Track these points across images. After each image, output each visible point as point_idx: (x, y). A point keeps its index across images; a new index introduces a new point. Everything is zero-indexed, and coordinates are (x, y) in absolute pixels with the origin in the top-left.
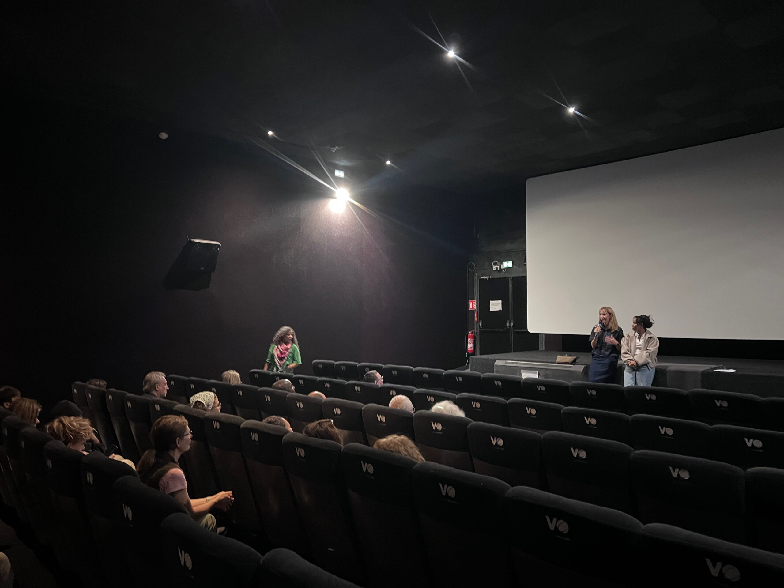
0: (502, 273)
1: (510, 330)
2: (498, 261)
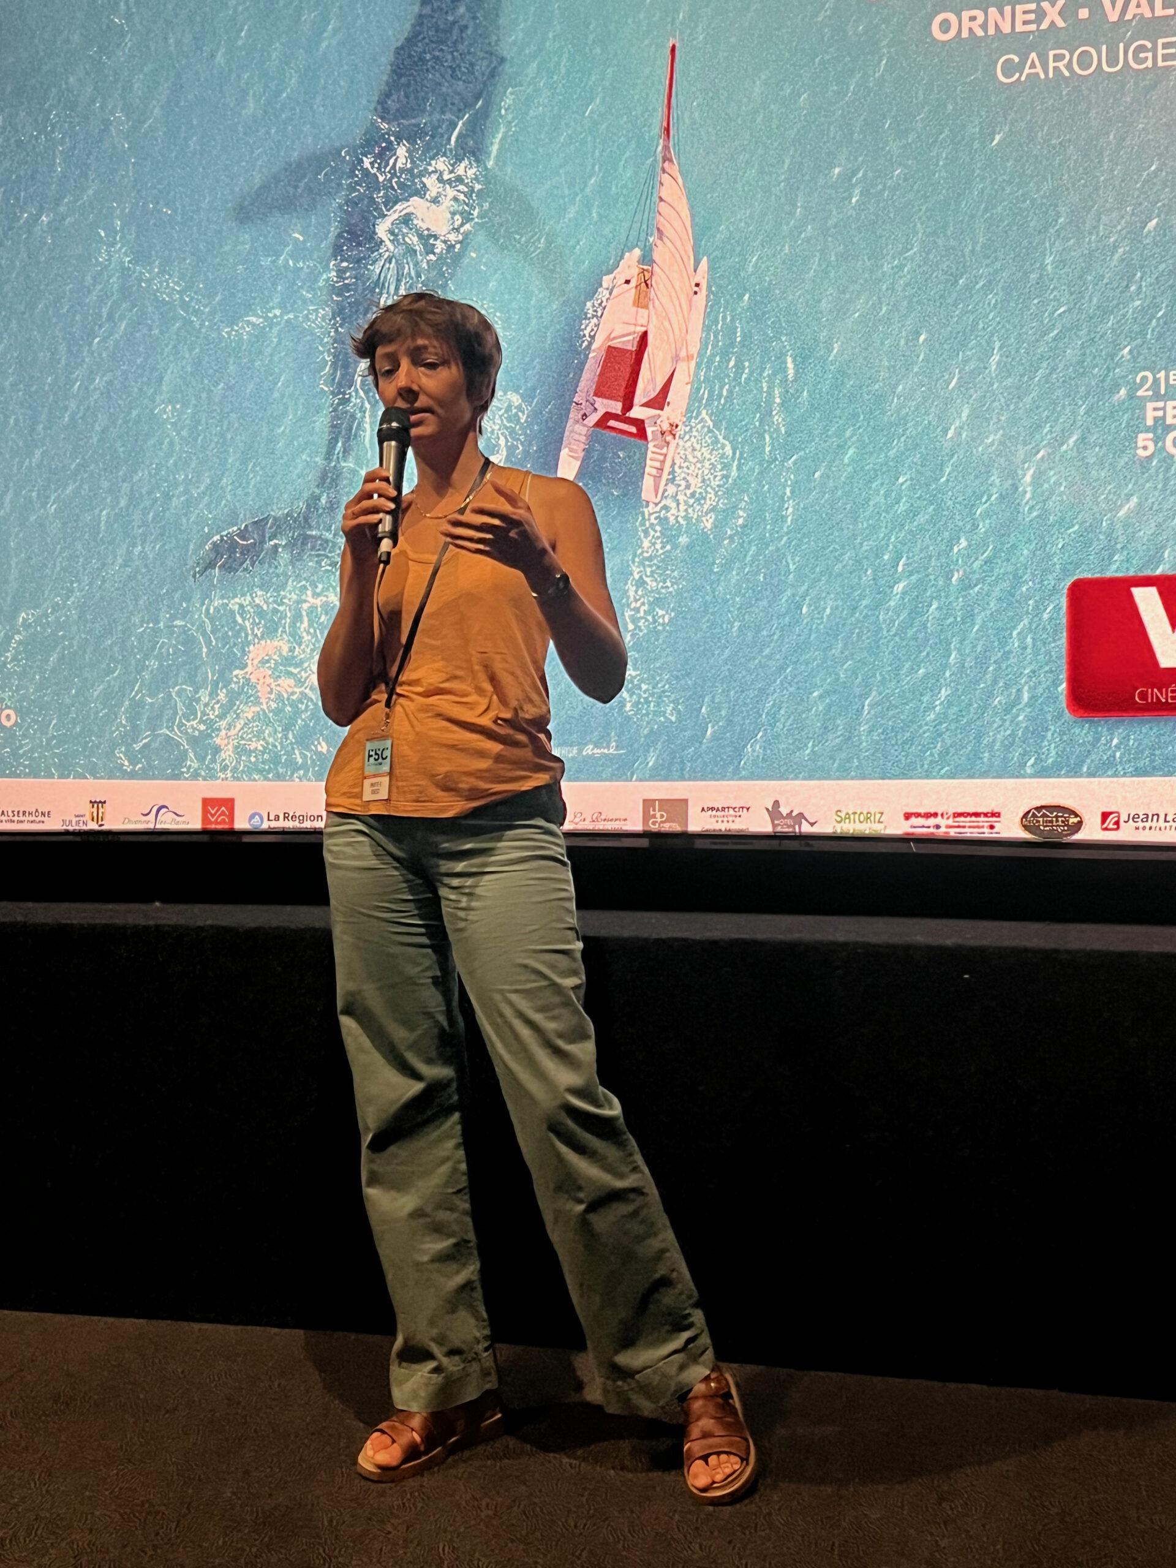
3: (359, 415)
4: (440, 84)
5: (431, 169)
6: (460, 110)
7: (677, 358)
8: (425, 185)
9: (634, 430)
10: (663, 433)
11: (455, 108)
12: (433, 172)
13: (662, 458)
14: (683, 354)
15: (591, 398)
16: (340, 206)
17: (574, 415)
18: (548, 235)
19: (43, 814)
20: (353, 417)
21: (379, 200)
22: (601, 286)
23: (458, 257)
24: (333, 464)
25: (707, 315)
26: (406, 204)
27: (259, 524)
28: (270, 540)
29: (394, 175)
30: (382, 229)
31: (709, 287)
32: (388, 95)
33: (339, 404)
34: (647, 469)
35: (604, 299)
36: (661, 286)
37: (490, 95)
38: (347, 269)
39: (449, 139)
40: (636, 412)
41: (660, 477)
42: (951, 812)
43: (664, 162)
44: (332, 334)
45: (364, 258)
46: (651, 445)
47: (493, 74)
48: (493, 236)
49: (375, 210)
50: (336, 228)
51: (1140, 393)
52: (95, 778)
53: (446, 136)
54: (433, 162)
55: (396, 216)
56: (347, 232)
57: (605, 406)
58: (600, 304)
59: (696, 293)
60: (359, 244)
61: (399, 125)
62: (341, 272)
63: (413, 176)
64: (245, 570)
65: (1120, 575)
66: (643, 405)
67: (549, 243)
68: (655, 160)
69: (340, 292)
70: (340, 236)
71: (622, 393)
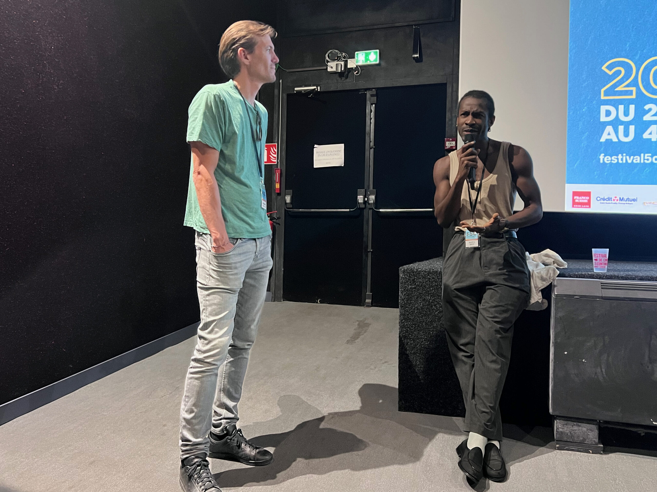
0: (348, 80)
1: (365, 212)
2: (341, 52)
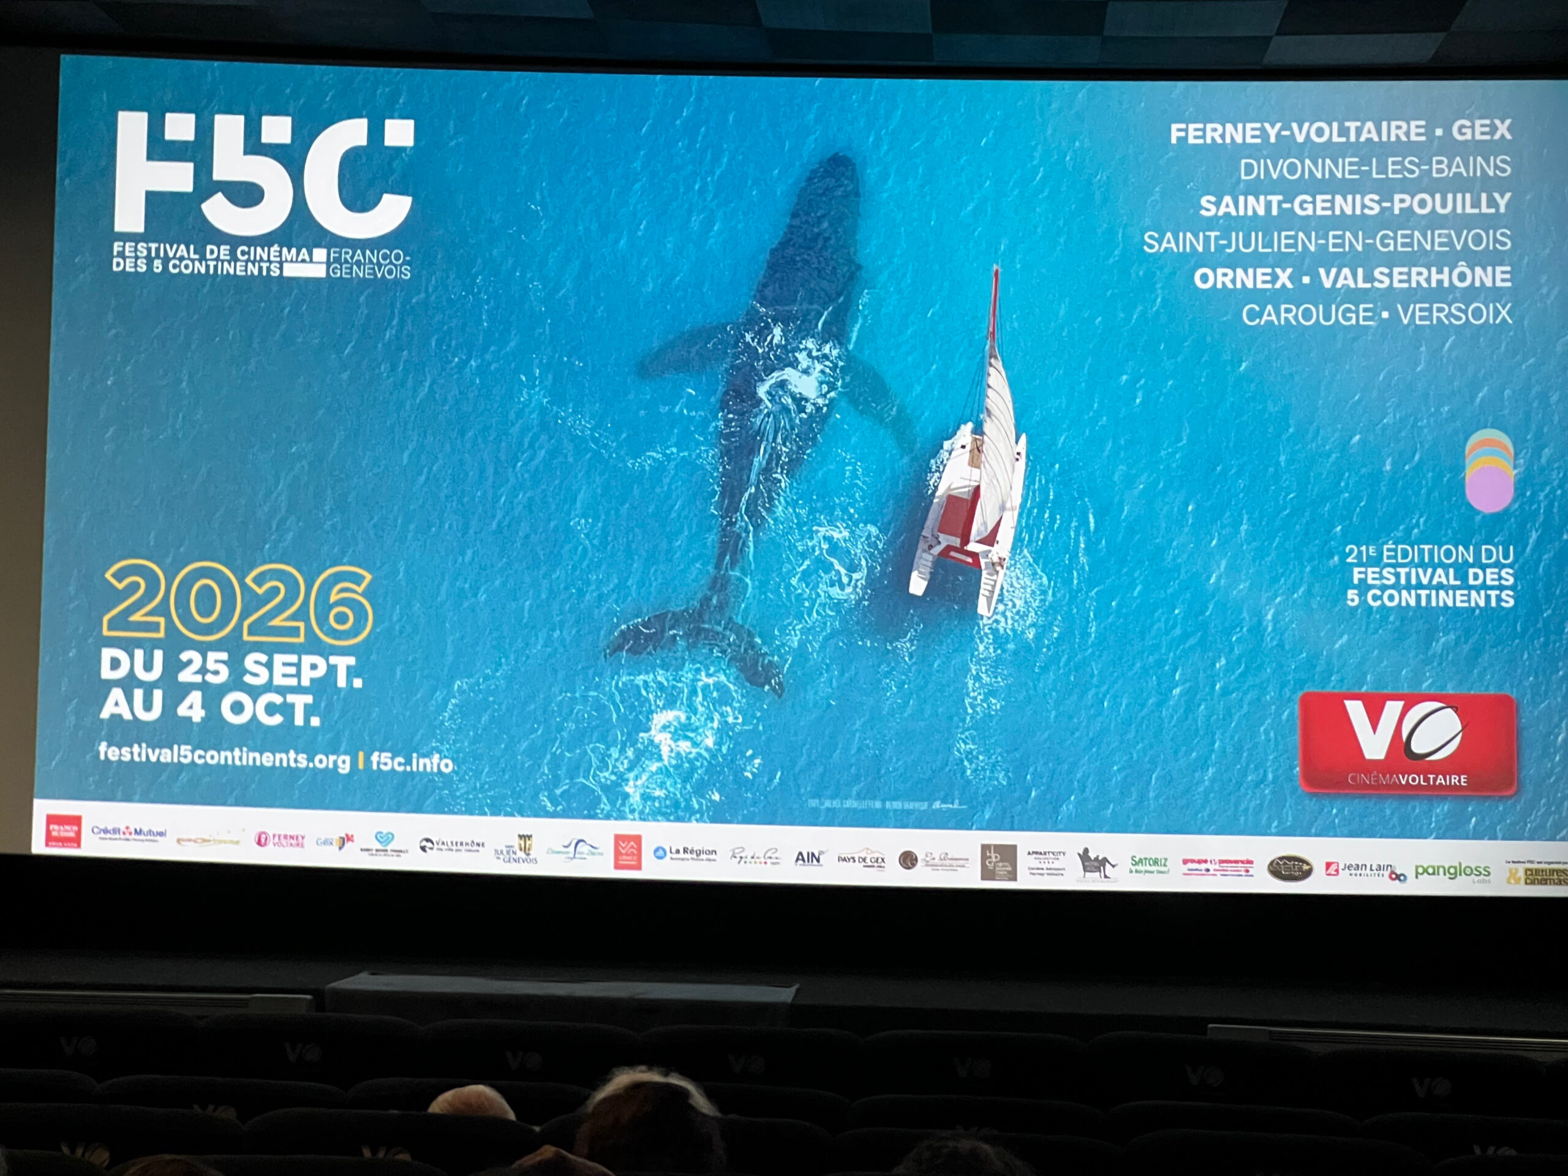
3: (744, 535)
4: (807, 281)
5: (802, 347)
6: (825, 303)
7: (1003, 508)
8: (797, 359)
9: (970, 560)
10: (993, 564)
11: (821, 301)
12: (803, 349)
13: (993, 583)
14: (1008, 505)
15: (936, 533)
16: (726, 370)
17: (922, 545)
18: (898, 405)
19: (478, 845)
20: (739, 536)
21: (759, 368)
22: (942, 448)
23: (825, 417)
24: (722, 572)
25: (1026, 478)
26: (781, 373)
27: (661, 618)
28: (670, 629)
29: (771, 349)
30: (762, 391)
31: (1028, 457)
32: (765, 286)
33: (726, 526)
34: (982, 591)
35: (945, 459)
36: (990, 452)
37: (850, 293)
38: (732, 420)
39: (817, 326)
40: (972, 547)
41: (992, 597)
42: (1217, 859)
43: (991, 357)
44: (721, 470)
45: (747, 412)
46: (984, 573)
47: (852, 277)
48: (854, 401)
49: (756, 375)
50: (724, 386)
51: (1349, 560)
52: (522, 816)
53: (814, 322)
54: (804, 342)
55: (773, 381)
56: (733, 391)
57: (945, 540)
58: (942, 462)
59: (1017, 460)
60: (743, 401)
61: (775, 310)
62: (727, 422)
63: (788, 352)
64: (650, 653)
65: (1336, 691)
66: (978, 542)
67: (899, 412)
68: (983, 357)
69: (727, 437)
70: (726, 393)
71: (960, 531)
